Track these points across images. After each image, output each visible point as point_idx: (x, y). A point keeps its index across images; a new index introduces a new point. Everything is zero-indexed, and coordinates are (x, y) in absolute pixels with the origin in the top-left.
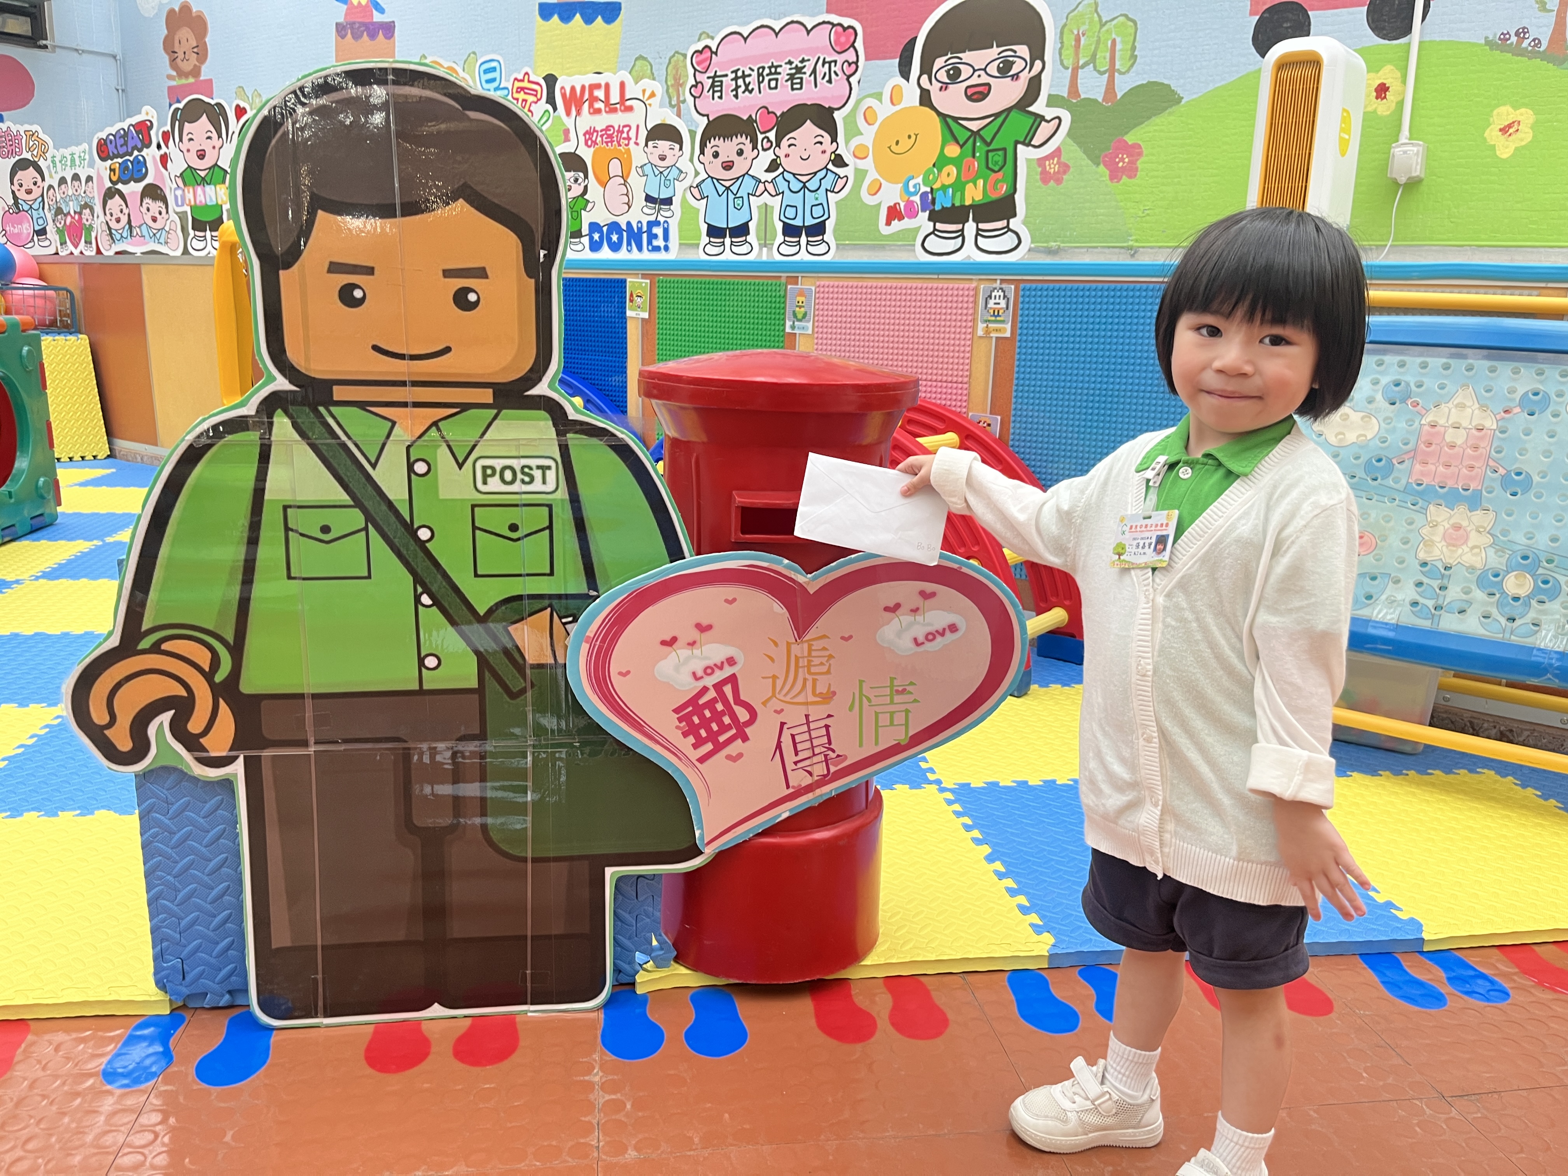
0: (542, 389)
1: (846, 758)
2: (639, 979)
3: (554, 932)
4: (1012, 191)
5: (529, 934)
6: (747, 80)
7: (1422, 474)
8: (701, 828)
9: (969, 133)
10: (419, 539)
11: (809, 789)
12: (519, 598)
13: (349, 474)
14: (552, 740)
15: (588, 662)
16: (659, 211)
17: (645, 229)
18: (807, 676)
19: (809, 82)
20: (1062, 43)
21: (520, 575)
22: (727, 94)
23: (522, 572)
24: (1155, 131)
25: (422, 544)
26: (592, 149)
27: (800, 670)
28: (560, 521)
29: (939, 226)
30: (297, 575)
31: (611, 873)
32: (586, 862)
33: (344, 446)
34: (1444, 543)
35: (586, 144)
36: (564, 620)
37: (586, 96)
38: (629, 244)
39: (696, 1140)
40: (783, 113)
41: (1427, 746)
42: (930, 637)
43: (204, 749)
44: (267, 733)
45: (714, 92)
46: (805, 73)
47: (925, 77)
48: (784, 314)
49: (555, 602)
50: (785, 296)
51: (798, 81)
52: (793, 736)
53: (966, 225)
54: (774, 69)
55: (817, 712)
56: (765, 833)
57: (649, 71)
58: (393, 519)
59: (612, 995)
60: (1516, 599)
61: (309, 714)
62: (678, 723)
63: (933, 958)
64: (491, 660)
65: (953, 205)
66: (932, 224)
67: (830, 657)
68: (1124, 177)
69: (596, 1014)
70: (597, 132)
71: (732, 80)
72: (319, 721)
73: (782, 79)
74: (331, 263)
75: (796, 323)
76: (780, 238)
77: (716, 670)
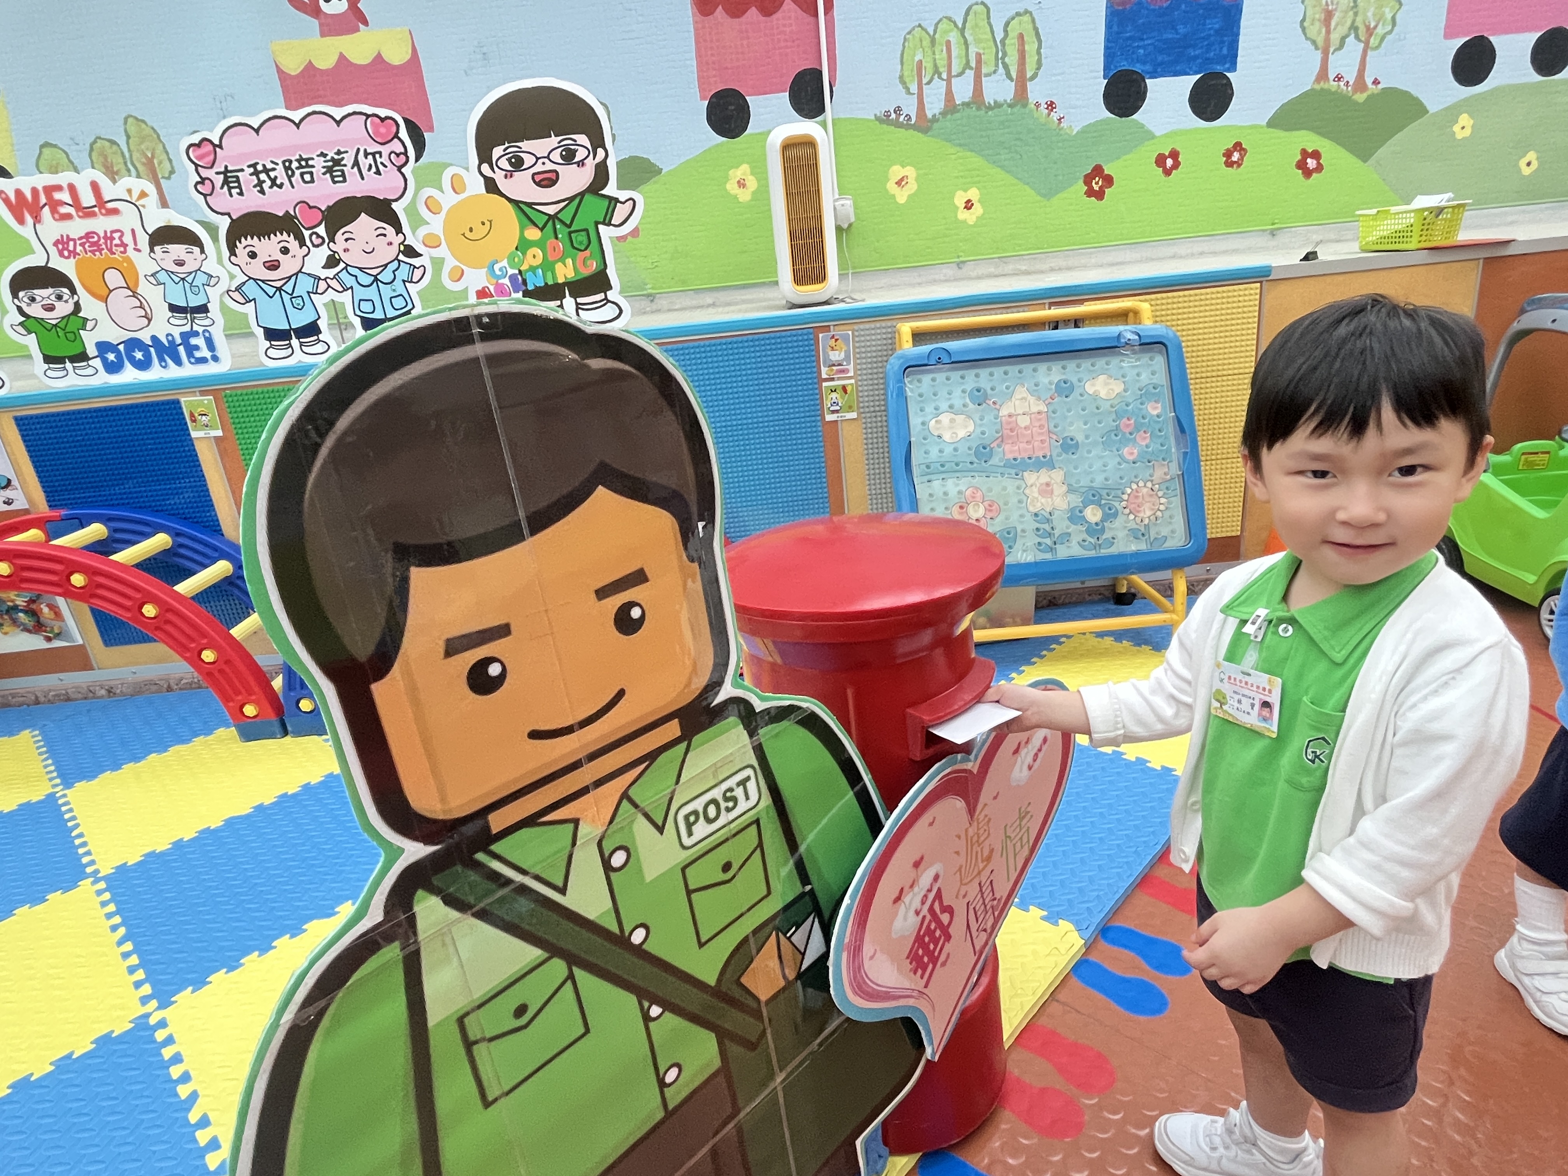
0: (726, 692)
4: (603, 267)
6: (272, 174)
9: (547, 217)
10: (636, 947)
12: (746, 940)
13: (534, 921)
16: (192, 321)
17: (179, 341)
19: (352, 174)
21: (742, 915)
22: (248, 190)
25: (638, 950)
26: (72, 261)
27: (974, 847)
30: (497, 1095)
31: (860, 1142)
32: (842, 1150)
33: (520, 888)
35: (61, 255)
36: (788, 935)
37: (46, 200)
38: (161, 359)
40: (328, 207)
42: (1035, 757)
45: (230, 188)
46: (345, 165)
47: (485, 166)
49: (776, 922)
51: (340, 173)
52: (974, 909)
54: (305, 163)
55: (985, 875)
58: (599, 942)
62: (908, 967)
67: (989, 821)
70: (74, 240)
71: (251, 175)
73: (318, 171)
74: (448, 640)
77: (927, 895)
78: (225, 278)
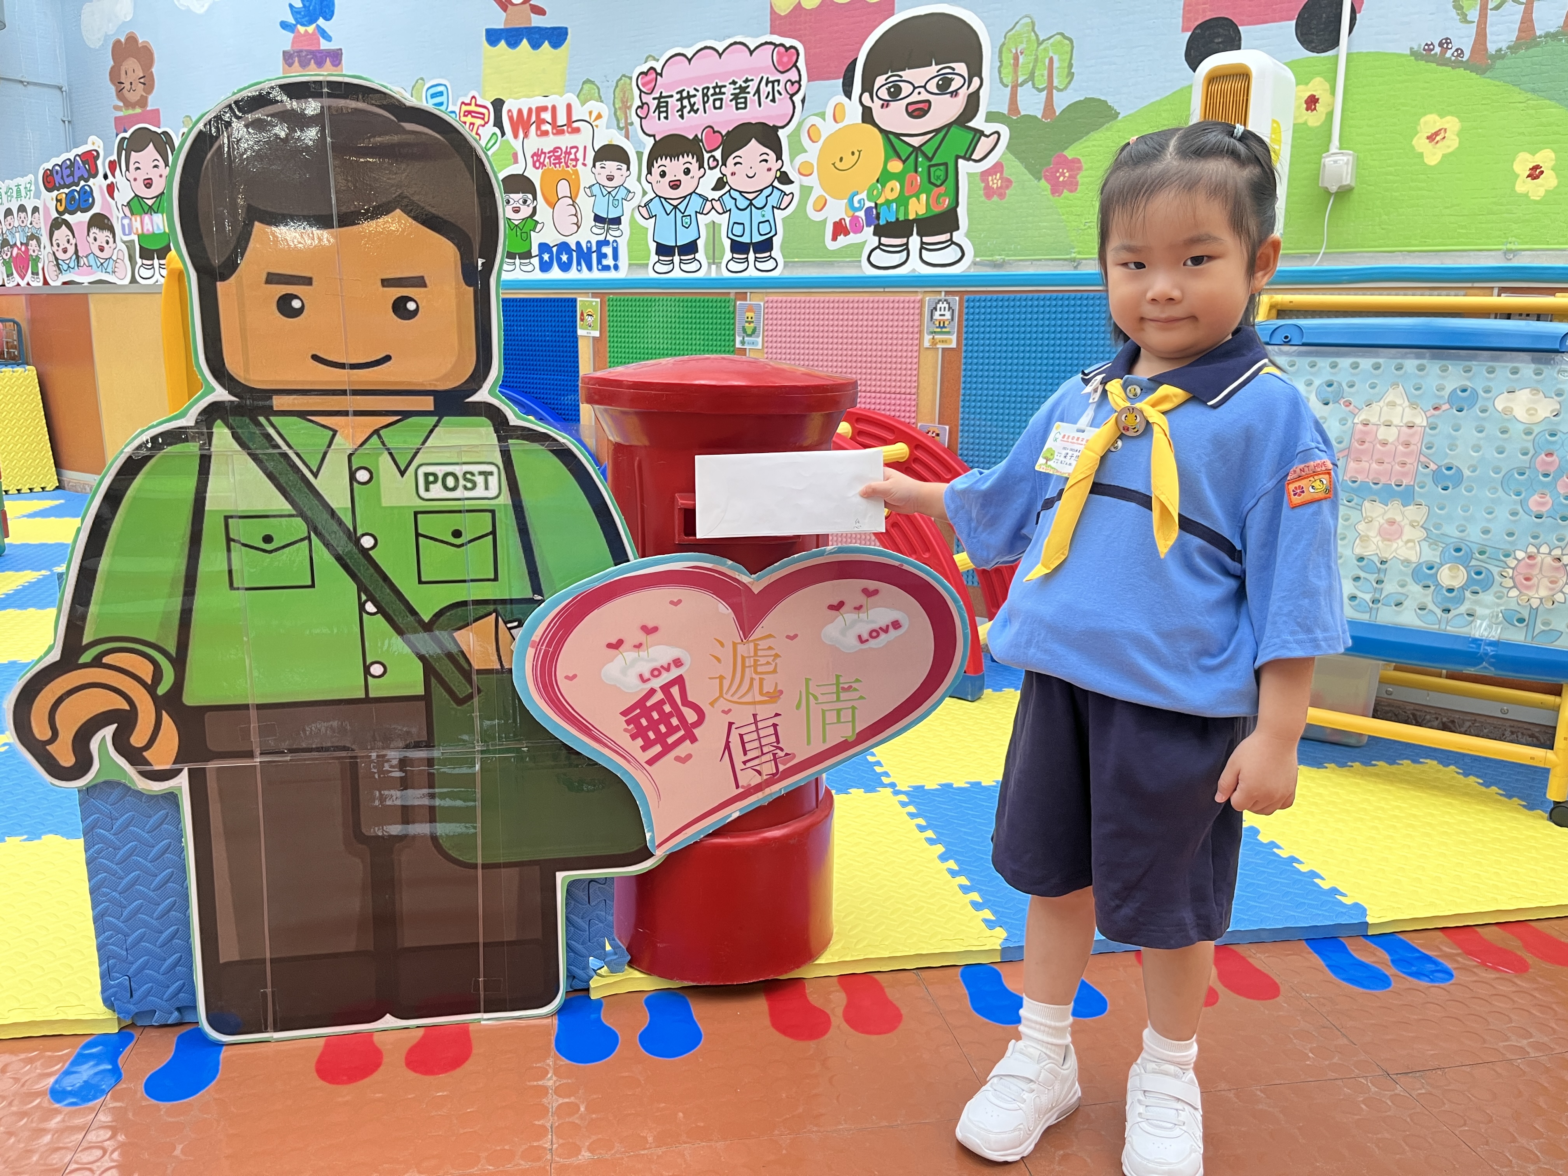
0: (482, 396)
1: (794, 756)
2: (592, 984)
3: (505, 939)
4: (954, 205)
5: (481, 940)
6: (693, 100)
7: (1358, 471)
8: (652, 830)
9: (911, 149)
10: (362, 546)
11: (758, 788)
12: (464, 603)
13: (290, 483)
14: (500, 745)
15: (534, 668)
16: (607, 231)
17: (594, 248)
18: (754, 676)
19: (753, 101)
20: (1001, 61)
21: (464, 581)
22: (673, 114)
23: (467, 578)
24: (1094, 146)
25: (365, 552)
26: (540, 171)
27: (747, 670)
28: (504, 526)
29: (884, 240)
30: (240, 586)
31: (561, 877)
32: (537, 867)
33: (285, 455)
34: (1379, 538)
35: (534, 166)
36: (509, 625)
37: (533, 119)
38: (579, 264)
39: (650, 1139)
40: (728, 132)
41: (1371, 738)
42: (874, 634)
43: (147, 763)
44: (212, 745)
45: (660, 112)
46: (749, 93)
47: (866, 95)
48: (734, 329)
49: (499, 607)
50: (734, 312)
51: (743, 100)
52: (741, 736)
53: (911, 239)
54: (719, 89)
55: (764, 712)
56: (716, 833)
57: (597, 95)
58: (335, 527)
59: (565, 1001)
60: (1450, 590)
61: (254, 725)
62: (626, 726)
63: (887, 955)
64: (437, 666)
65: (897, 219)
66: (877, 238)
67: (777, 656)
68: (1065, 191)
69: (550, 1020)
70: (545, 153)
71: (677, 100)
72: (264, 731)
73: (727, 98)
74: (269, 274)
75: (746, 338)
76: (728, 255)
77: (662, 671)
78: (639, 193)
